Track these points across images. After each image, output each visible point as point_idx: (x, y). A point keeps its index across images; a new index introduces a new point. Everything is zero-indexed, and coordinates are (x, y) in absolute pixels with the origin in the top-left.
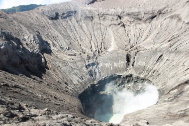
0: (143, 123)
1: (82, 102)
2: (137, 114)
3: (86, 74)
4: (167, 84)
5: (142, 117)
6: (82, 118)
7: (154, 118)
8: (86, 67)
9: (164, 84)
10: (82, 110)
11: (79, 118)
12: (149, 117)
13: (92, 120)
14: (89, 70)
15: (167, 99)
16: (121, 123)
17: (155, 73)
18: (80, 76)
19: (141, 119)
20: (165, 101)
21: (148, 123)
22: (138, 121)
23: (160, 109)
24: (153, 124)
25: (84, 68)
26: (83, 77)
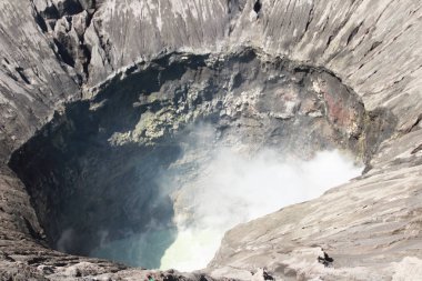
0: (308, 259)
1: (28, 189)
2: (279, 224)
3: (43, 56)
4: (411, 89)
5: (304, 235)
6: (37, 261)
7: (355, 238)
8: (39, 20)
9: (398, 86)
10: (36, 224)
11: (20, 260)
12: (332, 232)
13: (83, 264)
14: (53, 34)
15: (406, 155)
16: (212, 266)
17: (355, 41)
18: (11, 67)
19: (298, 243)
20: (399, 162)
21: (327, 260)
22: (288, 251)
23: (378, 194)
24: (350, 260)
25: (30, 29)
26: (29, 72)
